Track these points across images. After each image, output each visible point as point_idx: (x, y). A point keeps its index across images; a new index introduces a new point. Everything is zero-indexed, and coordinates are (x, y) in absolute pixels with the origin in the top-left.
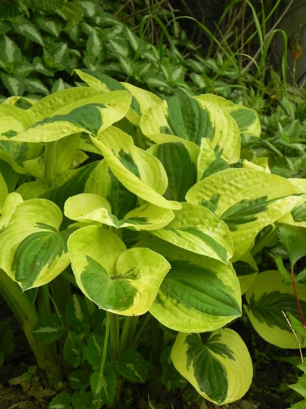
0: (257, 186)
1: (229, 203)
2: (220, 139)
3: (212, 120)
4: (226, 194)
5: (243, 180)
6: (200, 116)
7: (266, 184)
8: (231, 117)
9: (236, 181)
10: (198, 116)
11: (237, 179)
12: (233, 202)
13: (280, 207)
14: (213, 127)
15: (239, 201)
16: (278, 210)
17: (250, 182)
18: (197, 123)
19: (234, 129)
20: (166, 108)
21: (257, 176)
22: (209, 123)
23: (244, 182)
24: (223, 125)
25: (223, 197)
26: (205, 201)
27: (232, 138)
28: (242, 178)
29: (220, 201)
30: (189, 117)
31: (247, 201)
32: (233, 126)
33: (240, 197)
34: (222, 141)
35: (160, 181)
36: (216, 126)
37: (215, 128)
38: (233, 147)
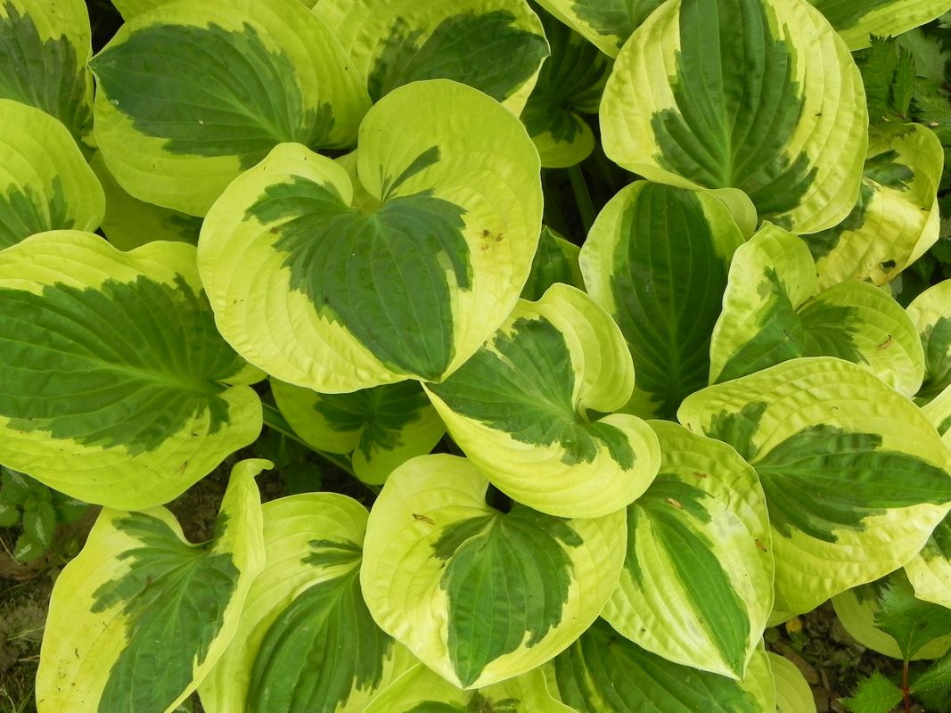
0: (860, 404)
1: (789, 425)
2: (812, 137)
3: (799, 77)
4: (783, 405)
5: (826, 379)
6: (767, 67)
7: (880, 408)
8: (853, 65)
9: (808, 381)
10: (760, 69)
11: (811, 377)
12: (799, 424)
13: (891, 536)
14: (799, 97)
15: (815, 425)
16: (886, 544)
17: (844, 390)
18: (756, 85)
19: (855, 106)
20: (676, 54)
21: (863, 382)
22: (789, 87)
23: (830, 386)
24: (827, 90)
25: (776, 408)
26: (727, 415)
27: (845, 136)
28: (825, 378)
29: (765, 415)
30: (738, 66)
31: (834, 432)
32: (853, 95)
33: (817, 416)
34: (819, 145)
35: (616, 376)
36: (807, 95)
37: (804, 98)
38: (844, 164)
